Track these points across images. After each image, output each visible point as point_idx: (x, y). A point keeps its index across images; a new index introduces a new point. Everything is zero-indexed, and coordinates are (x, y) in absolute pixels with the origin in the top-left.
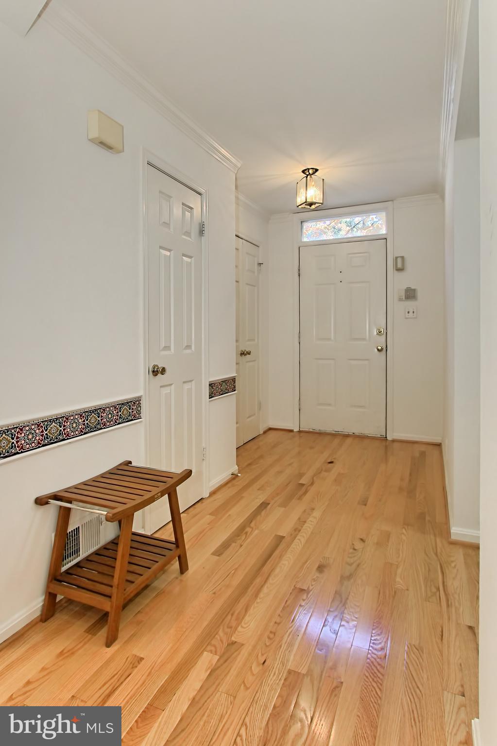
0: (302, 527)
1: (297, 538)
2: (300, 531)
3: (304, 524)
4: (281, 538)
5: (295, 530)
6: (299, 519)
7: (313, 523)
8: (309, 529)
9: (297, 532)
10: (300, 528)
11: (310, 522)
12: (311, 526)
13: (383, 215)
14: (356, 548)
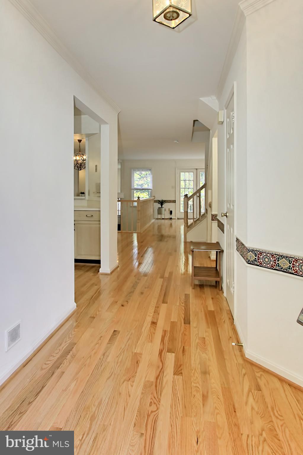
0: (155, 309)
1: (156, 303)
2: (156, 307)
3: (155, 311)
4: (164, 302)
5: (158, 307)
6: (159, 314)
7: (150, 312)
8: (151, 308)
9: (157, 306)
10: (156, 309)
11: (151, 312)
12: (150, 310)
14: (127, 302)
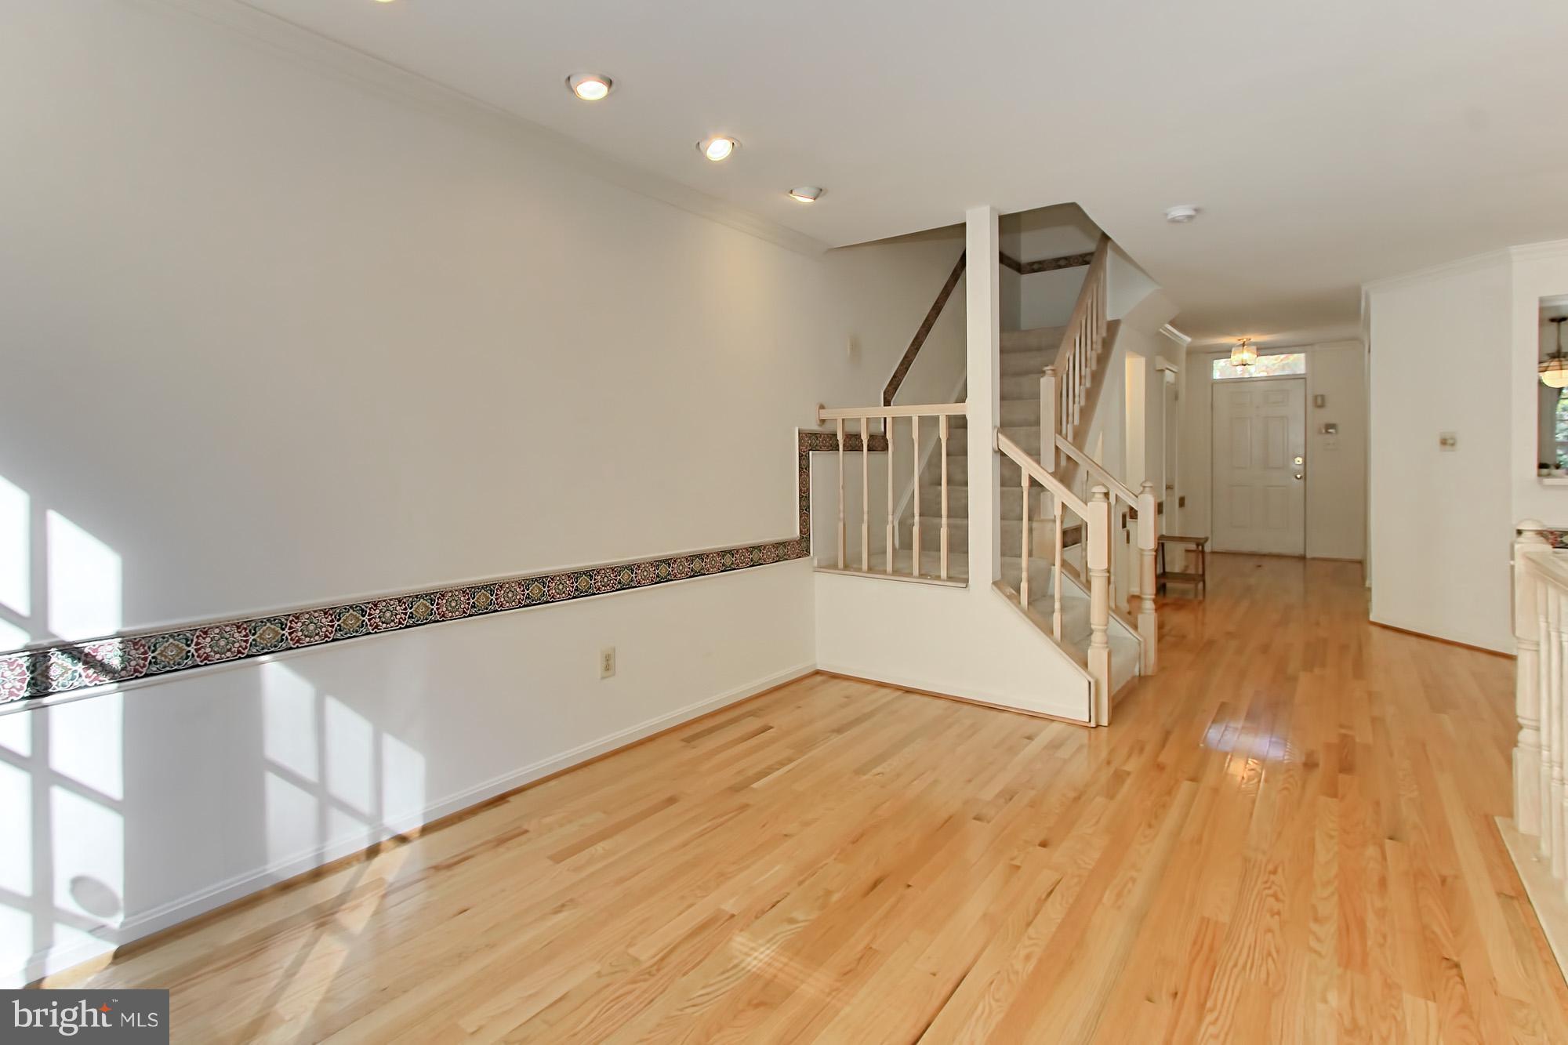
13: (1302, 356)
